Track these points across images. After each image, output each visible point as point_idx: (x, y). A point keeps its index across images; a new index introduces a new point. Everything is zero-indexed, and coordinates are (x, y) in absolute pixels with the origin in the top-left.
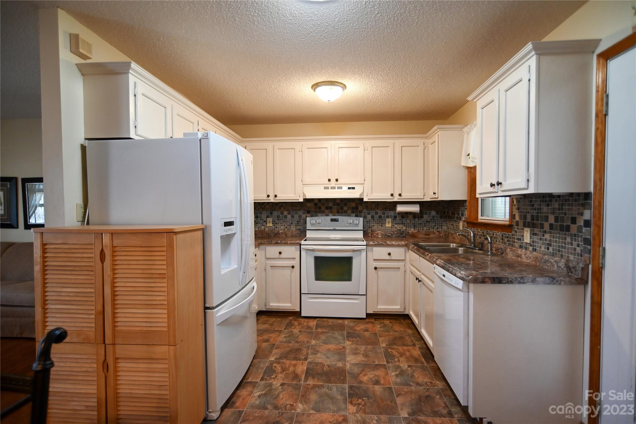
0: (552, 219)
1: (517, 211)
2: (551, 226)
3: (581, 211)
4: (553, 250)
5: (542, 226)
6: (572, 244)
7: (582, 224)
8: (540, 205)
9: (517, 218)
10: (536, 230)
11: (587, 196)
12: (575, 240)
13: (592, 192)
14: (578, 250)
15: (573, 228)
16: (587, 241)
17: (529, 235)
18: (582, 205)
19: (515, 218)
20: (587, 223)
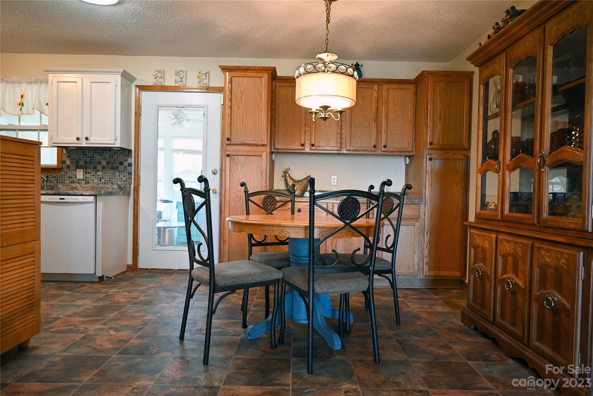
0: (104, 163)
1: (68, 158)
2: (104, 167)
3: (125, 159)
4: (105, 180)
5: (95, 167)
6: (119, 176)
7: (127, 165)
8: (93, 155)
9: (68, 162)
10: (88, 170)
11: (130, 151)
12: (122, 174)
13: (133, 148)
14: (124, 178)
15: (121, 168)
16: (130, 174)
17: (82, 173)
18: (127, 156)
19: (65, 163)
20: (130, 165)
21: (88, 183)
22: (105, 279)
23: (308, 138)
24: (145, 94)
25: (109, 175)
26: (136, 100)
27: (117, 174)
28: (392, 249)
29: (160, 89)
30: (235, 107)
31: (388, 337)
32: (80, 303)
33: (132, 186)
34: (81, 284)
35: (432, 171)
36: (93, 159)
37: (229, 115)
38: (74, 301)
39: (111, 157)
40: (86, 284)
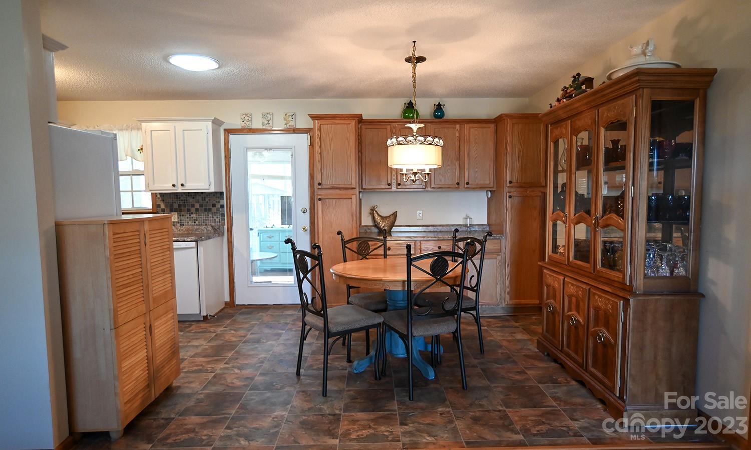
0: (197, 206)
1: (162, 202)
2: (197, 210)
3: (218, 201)
4: (199, 223)
5: (189, 210)
6: (213, 218)
7: (220, 207)
8: (186, 198)
9: (163, 206)
10: (182, 213)
11: (222, 193)
12: (215, 216)
13: (224, 191)
14: (217, 220)
15: (214, 210)
16: (223, 215)
17: (176, 217)
18: (219, 198)
19: (160, 207)
20: (222, 207)
21: (183, 225)
22: (209, 318)
23: (394, 177)
24: (233, 138)
25: (202, 217)
26: (225, 144)
27: (210, 216)
28: (476, 289)
29: (248, 133)
30: (325, 154)
31: (473, 366)
32: (195, 343)
33: (226, 227)
34: (188, 323)
35: (511, 208)
36: (187, 203)
37: (319, 162)
38: (190, 342)
39: (204, 199)
40: (193, 324)
